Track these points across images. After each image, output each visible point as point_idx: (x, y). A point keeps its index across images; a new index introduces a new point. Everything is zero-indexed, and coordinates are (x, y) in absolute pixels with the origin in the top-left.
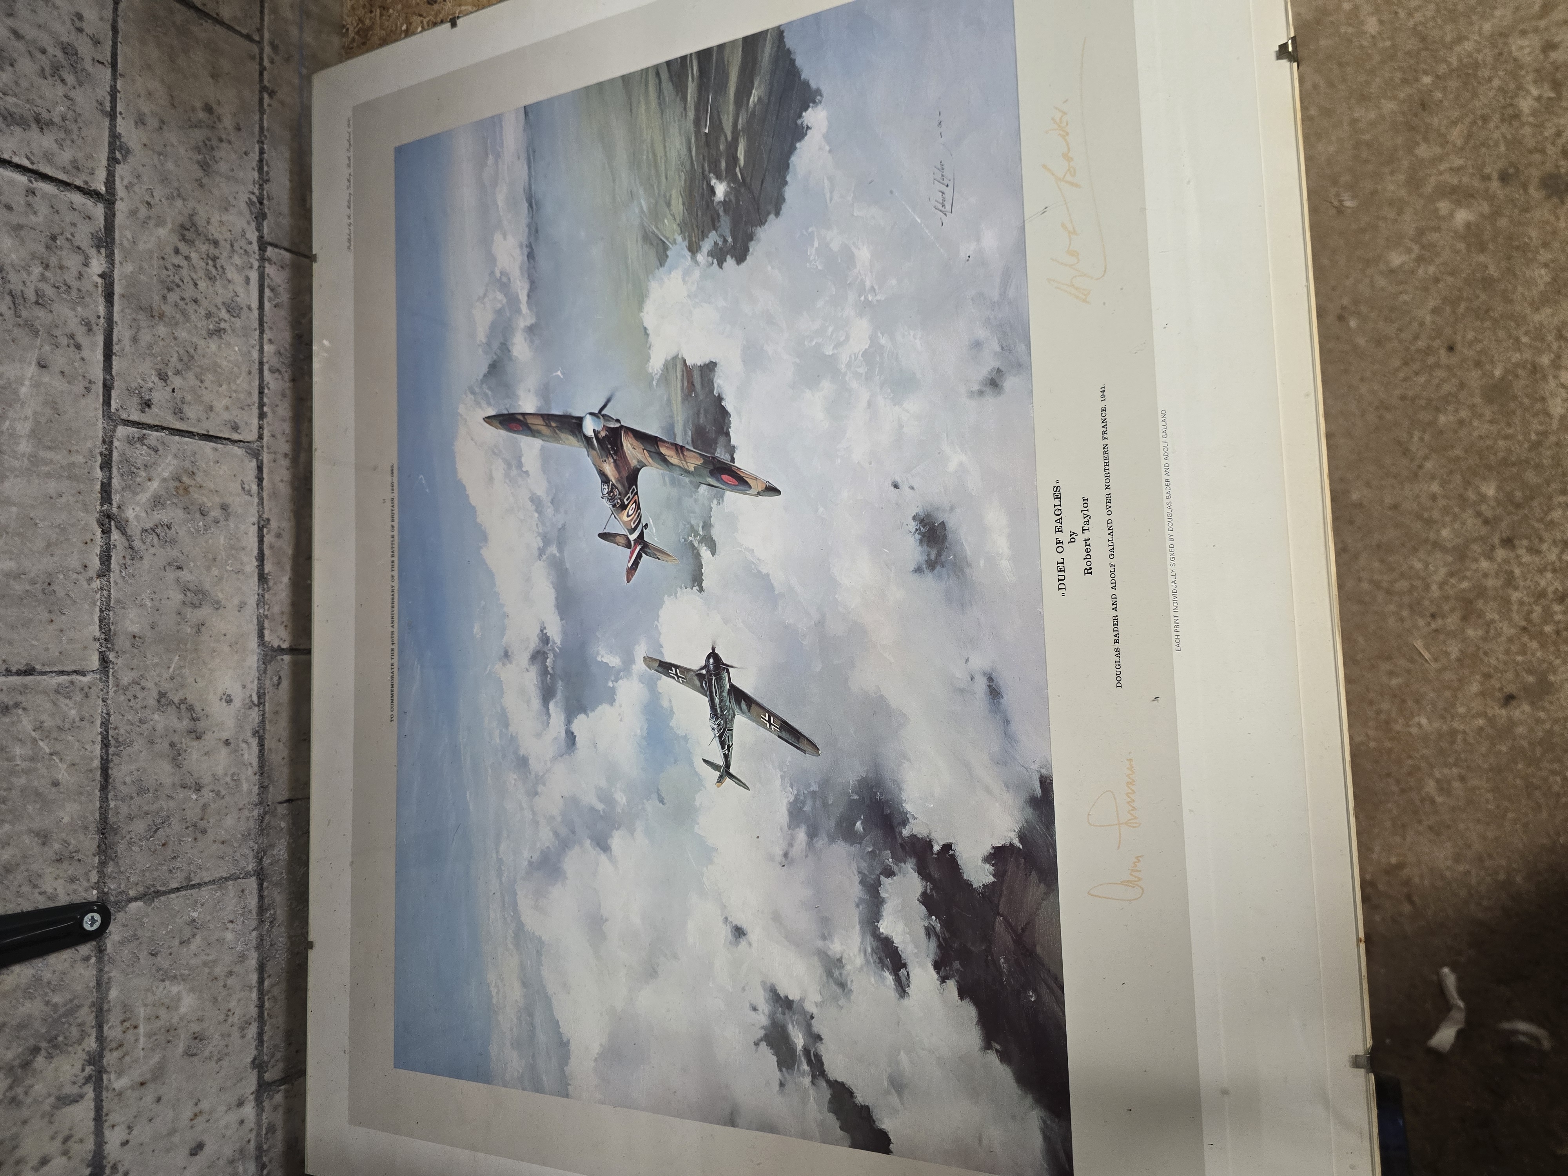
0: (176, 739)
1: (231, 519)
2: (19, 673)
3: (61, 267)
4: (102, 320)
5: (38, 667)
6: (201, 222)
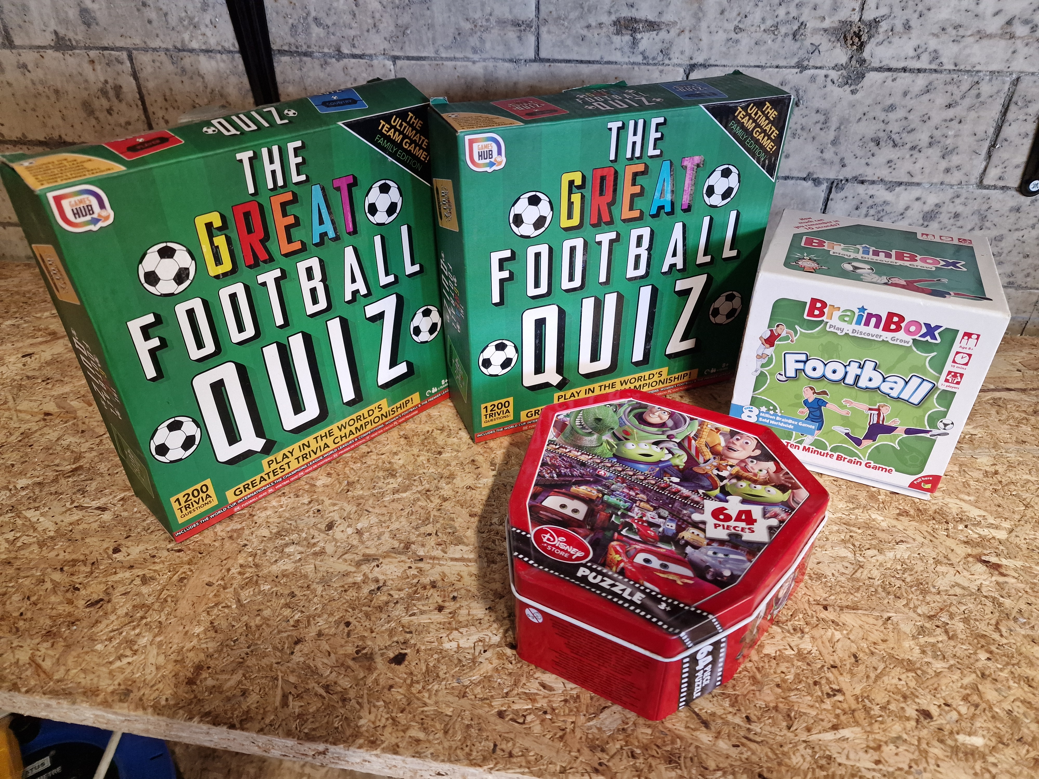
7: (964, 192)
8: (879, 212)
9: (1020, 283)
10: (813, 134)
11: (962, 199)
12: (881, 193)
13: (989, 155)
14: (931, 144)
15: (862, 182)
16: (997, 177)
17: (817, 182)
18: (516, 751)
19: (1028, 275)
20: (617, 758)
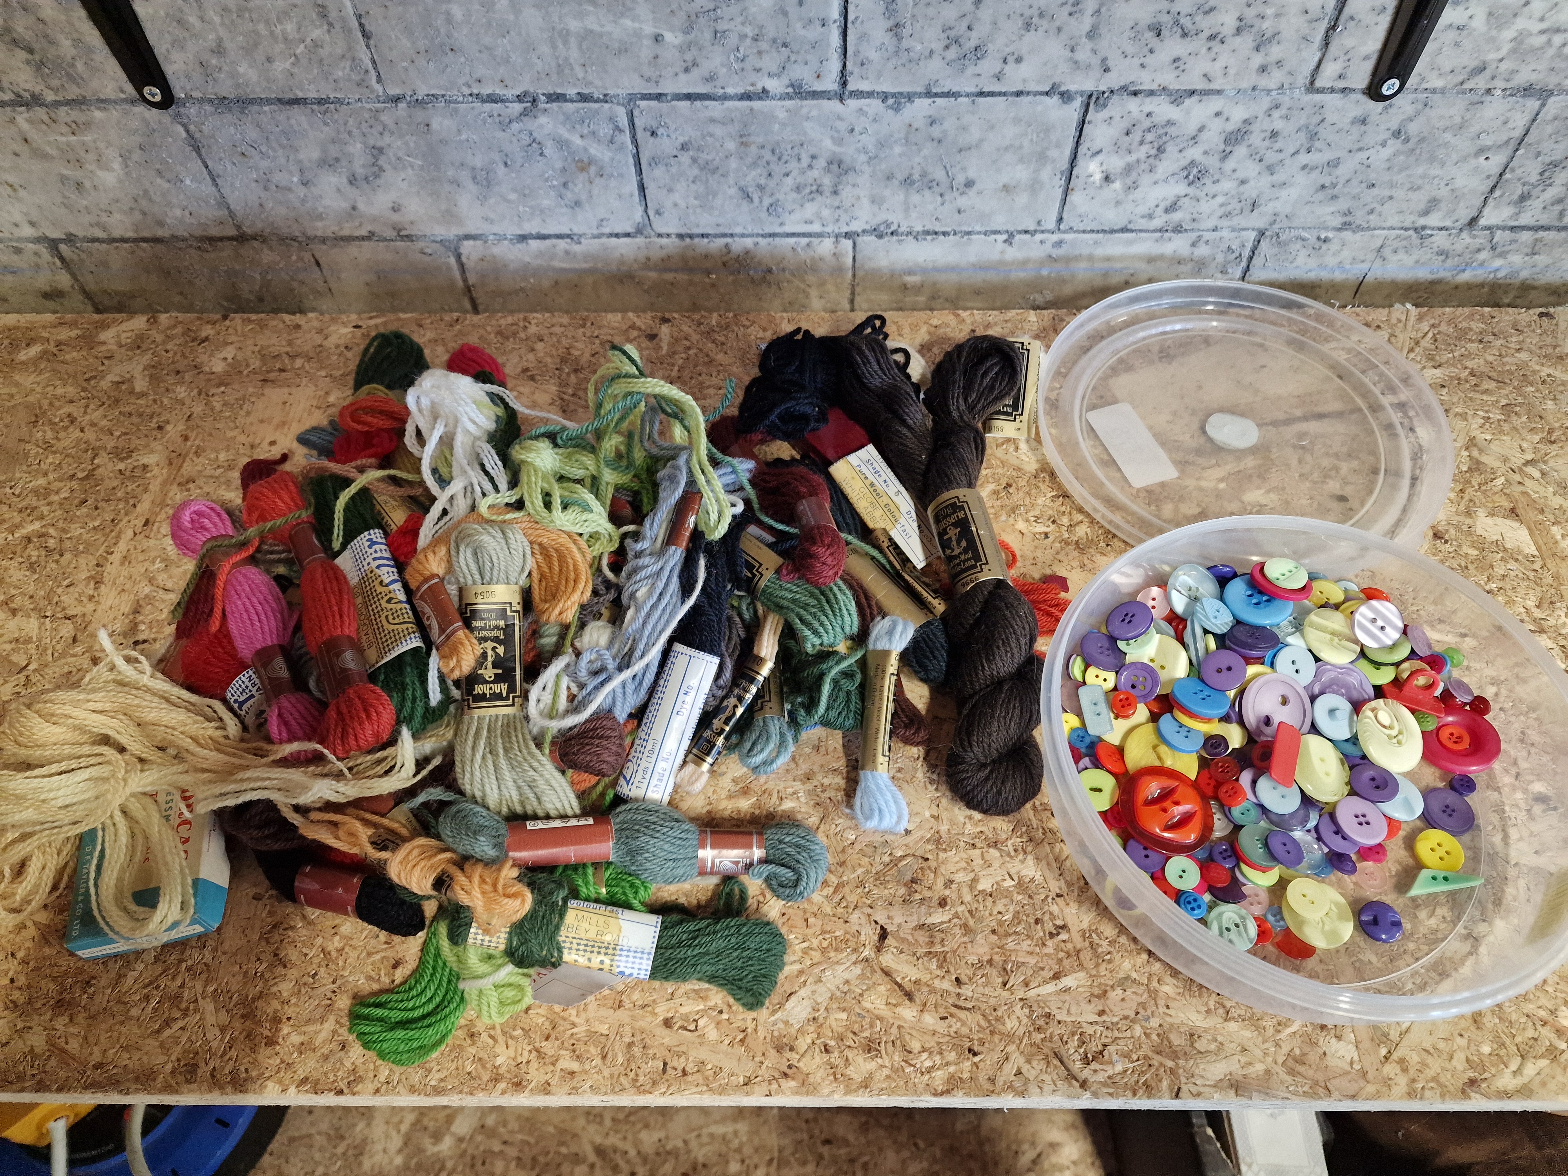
0: (344, 163)
1: (569, 211)
2: (361, 25)
3: (760, 53)
4: (721, 91)
5: (372, 42)
6: (851, 178)
7: (1286, 100)
8: (1160, 137)
9: (1359, 222)
10: (1057, 24)
11: (1283, 111)
12: (1163, 109)
13: (1326, 43)
14: (1239, 31)
15: (1135, 93)
16: (1336, 75)
17: (1066, 97)
18: (691, 1068)
19: (1372, 212)
20: (808, 1056)
